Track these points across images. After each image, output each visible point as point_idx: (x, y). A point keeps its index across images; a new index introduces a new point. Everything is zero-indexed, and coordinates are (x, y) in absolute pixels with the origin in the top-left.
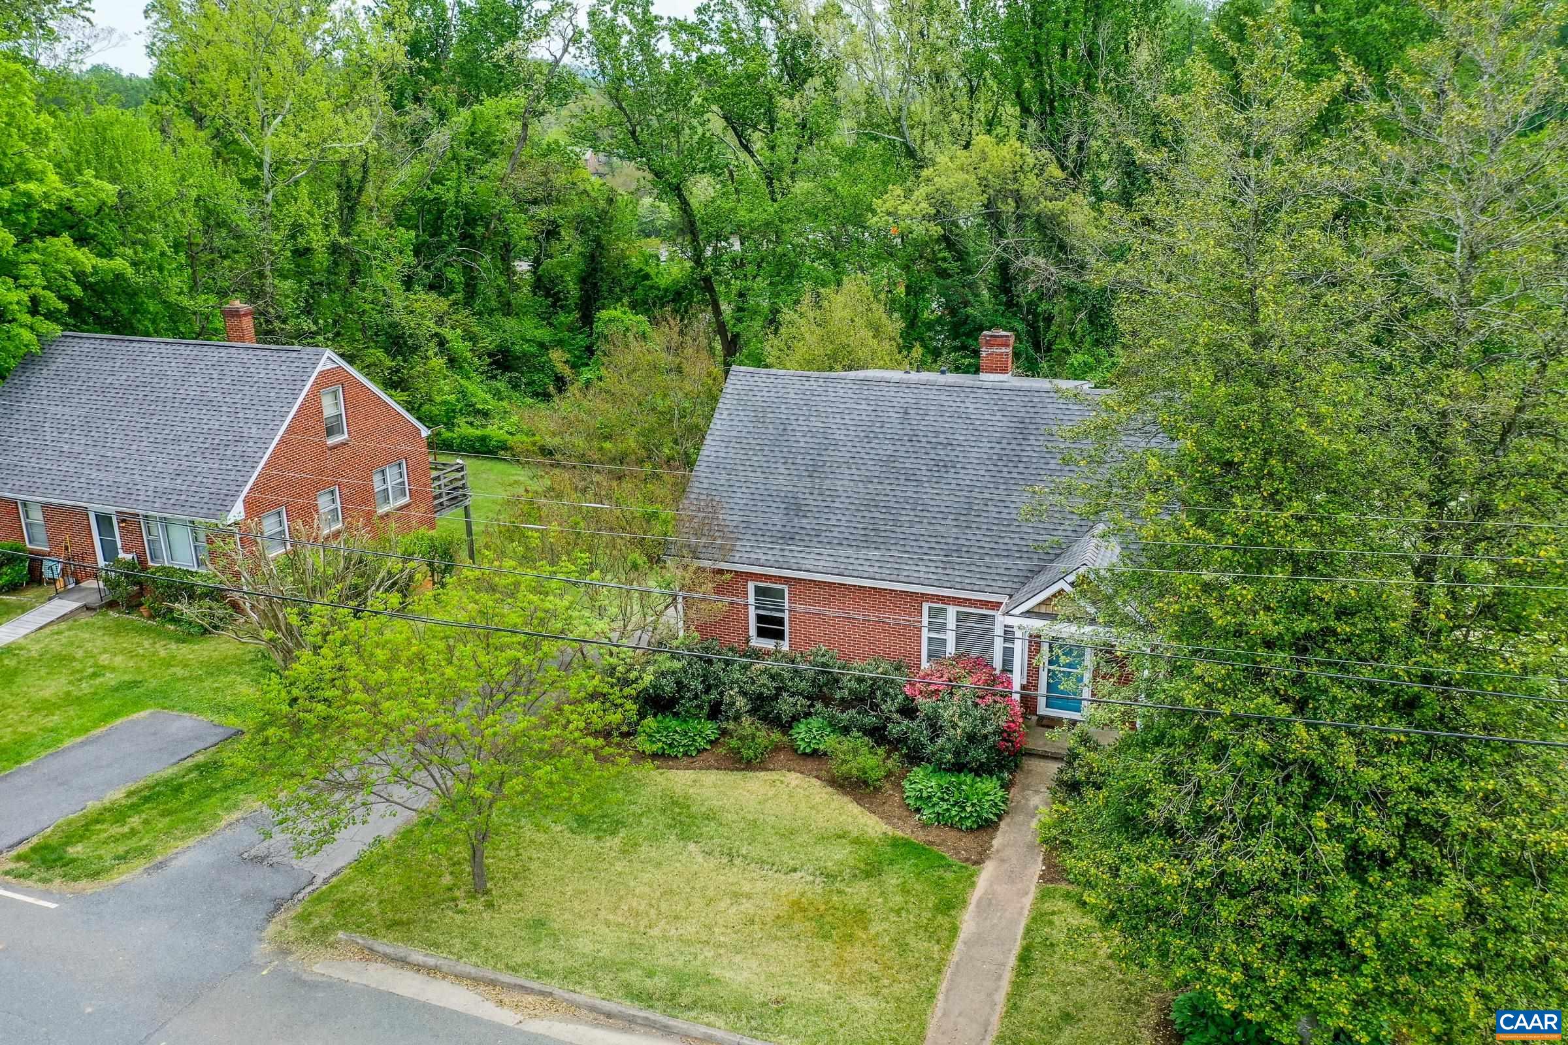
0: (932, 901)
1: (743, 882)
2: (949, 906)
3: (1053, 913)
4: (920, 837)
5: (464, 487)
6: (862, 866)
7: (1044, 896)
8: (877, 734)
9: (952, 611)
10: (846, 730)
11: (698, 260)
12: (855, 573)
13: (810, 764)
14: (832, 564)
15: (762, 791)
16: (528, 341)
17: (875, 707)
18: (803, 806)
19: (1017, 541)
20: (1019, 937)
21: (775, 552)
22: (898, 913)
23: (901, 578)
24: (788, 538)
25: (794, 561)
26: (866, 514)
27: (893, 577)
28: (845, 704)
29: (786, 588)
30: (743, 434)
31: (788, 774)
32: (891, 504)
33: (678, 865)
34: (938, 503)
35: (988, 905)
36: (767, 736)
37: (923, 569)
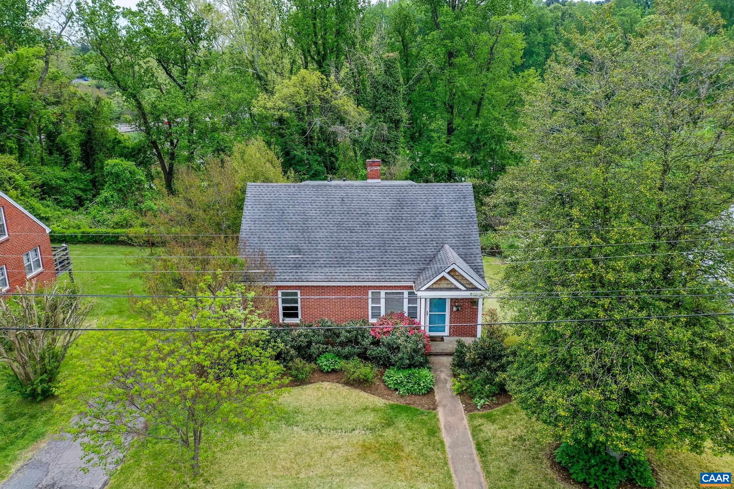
0: (425, 432)
1: (332, 441)
2: (433, 432)
3: (480, 425)
4: (402, 402)
5: (68, 259)
6: (384, 421)
7: (471, 418)
8: (364, 356)
9: (383, 293)
10: (347, 357)
11: (148, 132)
12: (336, 280)
13: (333, 376)
14: (324, 277)
15: (315, 394)
16: (59, 179)
17: (357, 343)
18: (339, 397)
19: (410, 256)
20: (471, 439)
21: (293, 274)
22: (412, 439)
23: (360, 280)
24: (298, 266)
25: (304, 277)
26: (335, 250)
27: (356, 280)
28: (343, 344)
29: (299, 292)
30: (262, 217)
31: (323, 383)
32: (346, 245)
33: (294, 439)
34: (369, 242)
35: (449, 428)
36: (309, 367)
37: (370, 274)
